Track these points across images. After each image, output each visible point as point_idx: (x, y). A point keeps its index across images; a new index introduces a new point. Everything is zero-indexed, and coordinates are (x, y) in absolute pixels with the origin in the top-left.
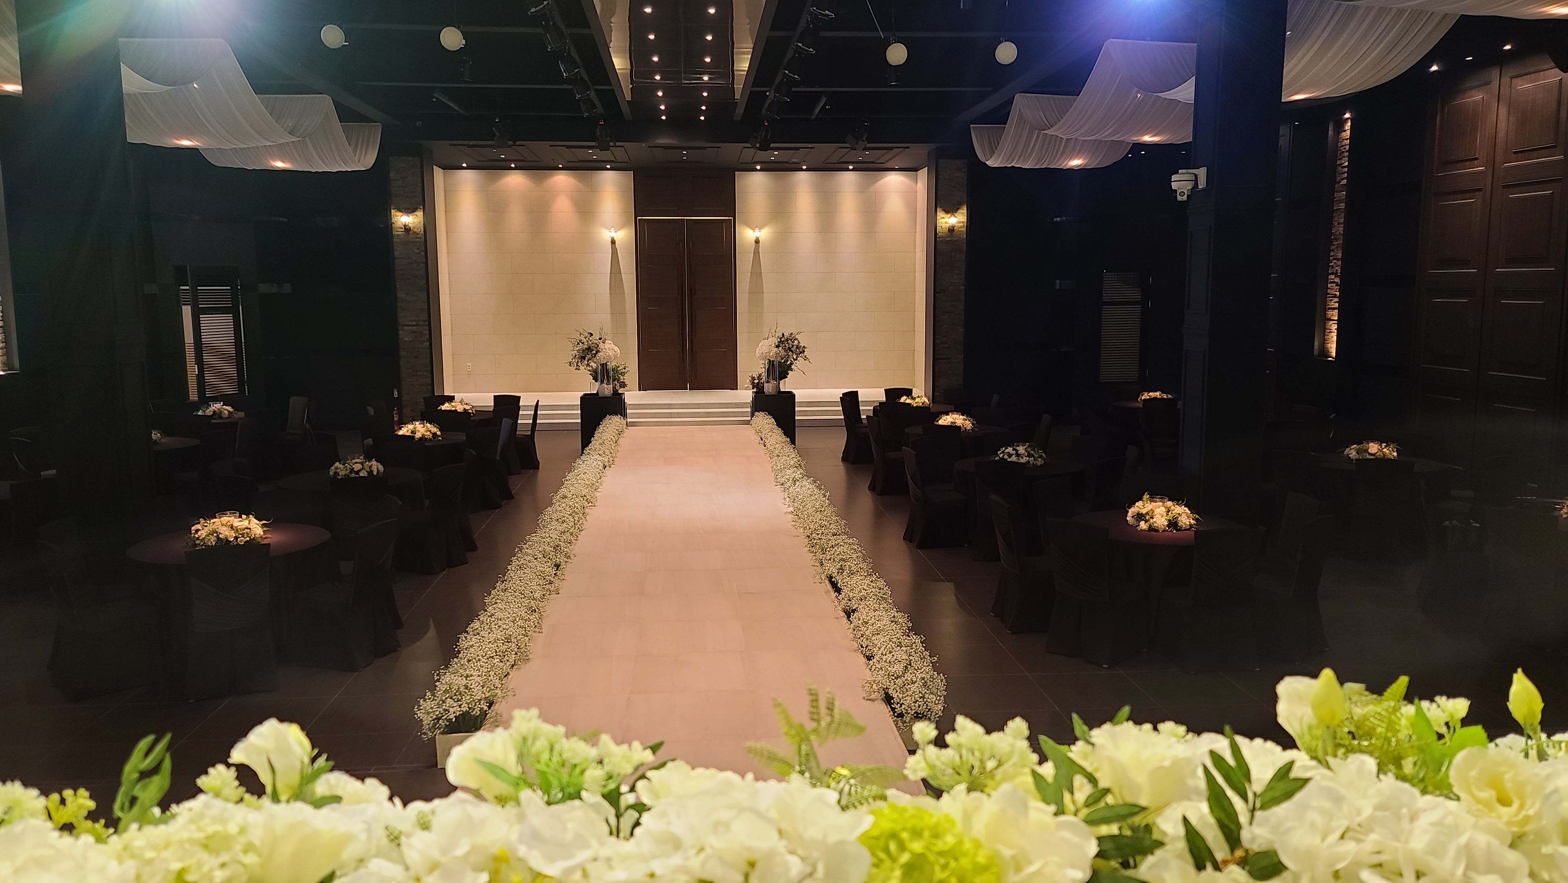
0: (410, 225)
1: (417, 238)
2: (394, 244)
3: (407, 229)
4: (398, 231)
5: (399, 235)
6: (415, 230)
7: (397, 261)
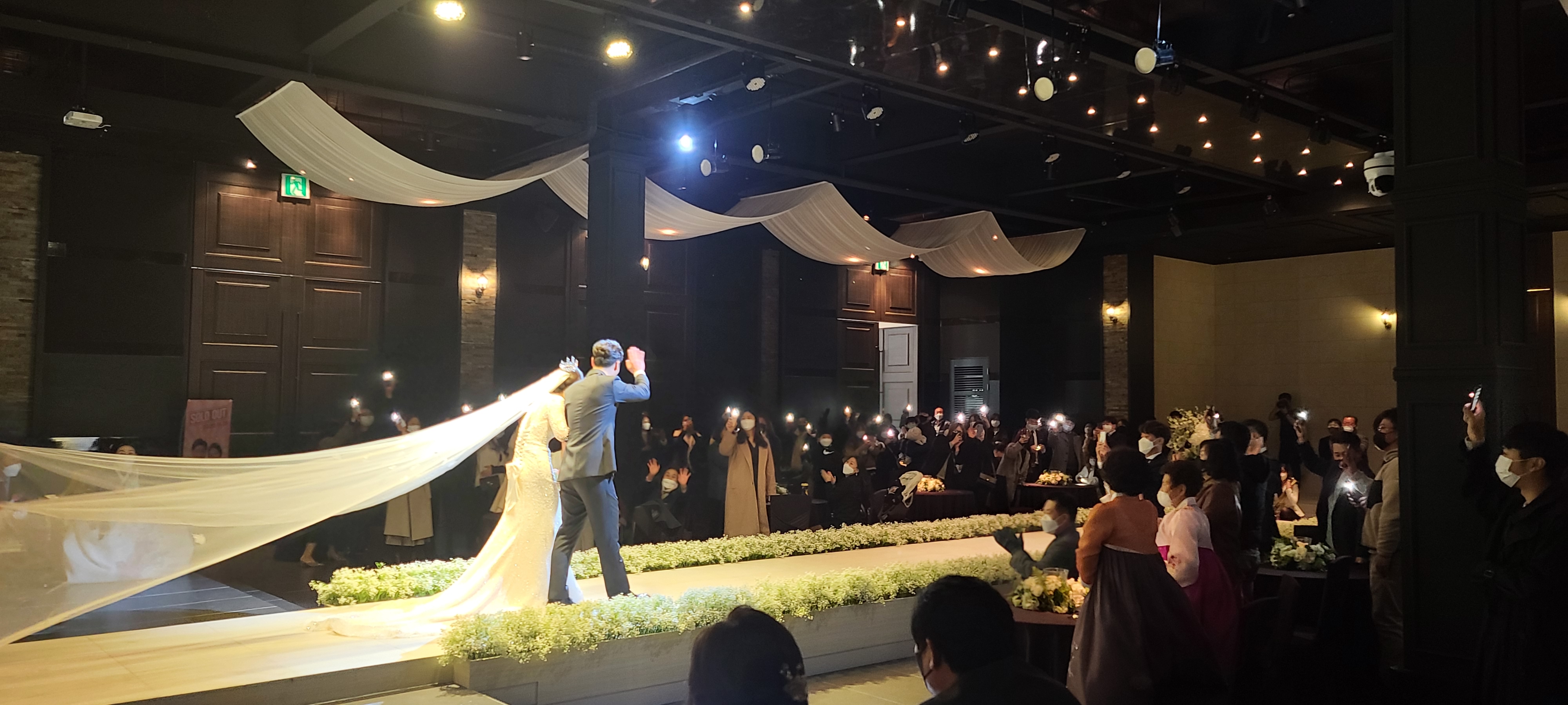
0: (1118, 317)
1: (1122, 328)
2: (1104, 335)
3: (1115, 321)
4: (1107, 323)
5: (1108, 327)
6: (1121, 321)
7: (1106, 350)
